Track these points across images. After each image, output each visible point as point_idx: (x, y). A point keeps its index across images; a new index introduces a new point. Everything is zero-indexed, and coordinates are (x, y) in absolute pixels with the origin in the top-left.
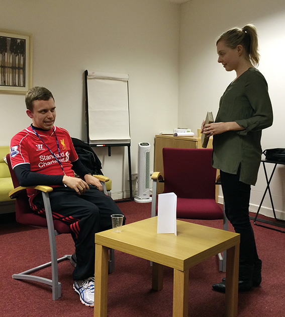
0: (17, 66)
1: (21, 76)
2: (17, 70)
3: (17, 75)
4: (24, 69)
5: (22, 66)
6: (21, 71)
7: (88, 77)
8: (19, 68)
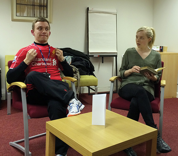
0: (42, 5)
1: (45, 11)
2: (42, 7)
3: (42, 11)
4: (47, 6)
5: (45, 5)
6: (45, 8)
7: (89, 12)
8: (44, 6)
